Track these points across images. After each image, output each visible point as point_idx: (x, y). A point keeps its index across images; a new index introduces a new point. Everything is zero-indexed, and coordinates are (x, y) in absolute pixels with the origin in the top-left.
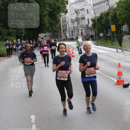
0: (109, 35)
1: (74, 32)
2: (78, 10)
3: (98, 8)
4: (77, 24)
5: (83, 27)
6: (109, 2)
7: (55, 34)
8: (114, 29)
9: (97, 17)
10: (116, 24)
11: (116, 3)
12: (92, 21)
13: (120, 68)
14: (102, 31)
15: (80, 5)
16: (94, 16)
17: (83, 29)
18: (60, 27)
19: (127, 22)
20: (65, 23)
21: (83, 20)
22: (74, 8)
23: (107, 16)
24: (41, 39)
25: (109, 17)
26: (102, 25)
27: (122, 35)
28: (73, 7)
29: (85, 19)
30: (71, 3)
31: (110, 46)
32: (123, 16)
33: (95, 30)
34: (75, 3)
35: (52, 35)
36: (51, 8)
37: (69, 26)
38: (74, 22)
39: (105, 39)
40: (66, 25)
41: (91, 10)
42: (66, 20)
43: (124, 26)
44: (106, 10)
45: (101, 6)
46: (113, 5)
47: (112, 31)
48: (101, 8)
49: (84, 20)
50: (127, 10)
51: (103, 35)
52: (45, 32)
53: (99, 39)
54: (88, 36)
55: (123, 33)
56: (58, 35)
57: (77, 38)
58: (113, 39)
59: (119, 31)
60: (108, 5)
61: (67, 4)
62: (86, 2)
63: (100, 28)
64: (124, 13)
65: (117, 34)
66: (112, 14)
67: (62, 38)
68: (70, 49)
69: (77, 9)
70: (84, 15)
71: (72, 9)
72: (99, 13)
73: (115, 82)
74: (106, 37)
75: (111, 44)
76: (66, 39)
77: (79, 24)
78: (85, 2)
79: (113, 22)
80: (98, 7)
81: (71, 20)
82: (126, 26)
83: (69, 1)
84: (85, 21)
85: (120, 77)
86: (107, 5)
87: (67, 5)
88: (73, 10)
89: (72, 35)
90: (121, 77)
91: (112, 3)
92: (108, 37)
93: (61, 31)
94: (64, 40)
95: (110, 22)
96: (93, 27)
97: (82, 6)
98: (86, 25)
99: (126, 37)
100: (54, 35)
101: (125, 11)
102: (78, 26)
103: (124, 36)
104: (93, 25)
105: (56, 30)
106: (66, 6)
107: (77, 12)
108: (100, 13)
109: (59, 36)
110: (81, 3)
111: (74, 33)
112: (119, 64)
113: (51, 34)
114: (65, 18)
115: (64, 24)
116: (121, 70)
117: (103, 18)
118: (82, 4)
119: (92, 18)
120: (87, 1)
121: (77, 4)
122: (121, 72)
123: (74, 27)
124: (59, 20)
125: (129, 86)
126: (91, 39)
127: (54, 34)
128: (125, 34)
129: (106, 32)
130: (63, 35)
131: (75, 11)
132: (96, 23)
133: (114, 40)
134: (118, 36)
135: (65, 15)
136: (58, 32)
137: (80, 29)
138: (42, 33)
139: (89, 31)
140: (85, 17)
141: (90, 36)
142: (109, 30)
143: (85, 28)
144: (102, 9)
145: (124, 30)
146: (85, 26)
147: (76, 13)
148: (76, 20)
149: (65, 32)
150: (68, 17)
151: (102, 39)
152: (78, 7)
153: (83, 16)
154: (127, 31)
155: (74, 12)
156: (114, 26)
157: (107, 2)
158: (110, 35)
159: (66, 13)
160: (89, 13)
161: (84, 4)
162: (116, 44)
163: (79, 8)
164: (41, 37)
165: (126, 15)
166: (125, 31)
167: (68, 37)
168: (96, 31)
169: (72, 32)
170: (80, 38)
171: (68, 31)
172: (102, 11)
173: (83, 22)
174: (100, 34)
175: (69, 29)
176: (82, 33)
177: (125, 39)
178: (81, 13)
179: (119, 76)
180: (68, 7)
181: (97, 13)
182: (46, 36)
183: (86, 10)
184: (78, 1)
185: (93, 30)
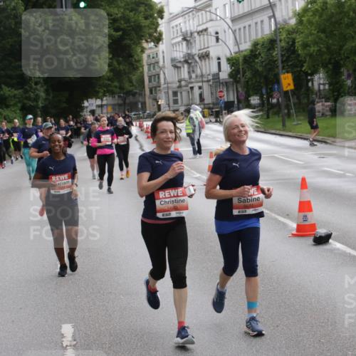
0: (274, 101)
1: (181, 93)
2: (192, 34)
3: (245, 27)
4: (189, 72)
5: (205, 79)
6: (275, 10)
7: (127, 101)
8: (289, 84)
9: (242, 51)
10: (295, 70)
11: (294, 12)
12: (229, 63)
13: (305, 191)
14: (257, 91)
15: (196, 19)
16: (234, 49)
17: (205, 86)
18: (143, 82)
19: (325, 66)
20: (154, 69)
21: (205, 61)
22: (178, 28)
23: (269, 50)
24: (89, 114)
25: (277, 53)
26: (256, 73)
28: (176, 26)
29: (209, 58)
30: (171, 14)
31: (278, 132)
32: (313, 49)
33: (237, 89)
34: (185, 13)
35: (120, 102)
36: (117, 30)
37: (165, 79)
38: (180, 67)
40: (159, 75)
41: (225, 32)
42: (158, 63)
43: (316, 77)
44: (267, 32)
45: (255, 21)
46: (287, 18)
47: (282, 89)
48: (253, 27)
49: (207, 60)
50: (323, 31)
51: (258, 102)
52: (101, 94)
54: (217, 104)
55: (314, 96)
56: (136, 104)
57: (188, 111)
58: (286, 111)
59: (303, 90)
60: (273, 20)
61: (162, 18)
62: (213, 11)
63: (250, 83)
64: (317, 40)
65: (298, 98)
66: (283, 44)
67: (148, 112)
69: (189, 32)
70: (208, 47)
71: (175, 30)
72: (248, 40)
73: (292, 230)
74: (266, 105)
75: (280, 125)
77: (193, 71)
78: (210, 12)
79: (288, 65)
80: (246, 24)
81: (173, 60)
82: (321, 75)
83: (165, 9)
84: (209, 63)
85: (305, 216)
86: (270, 18)
87: (159, 20)
88: (177, 33)
89: (176, 102)
90: (309, 214)
91: (284, 14)
92: (273, 106)
93: (145, 92)
94: (153, 116)
95: (277, 67)
96: (231, 80)
97: (201, 23)
98: (214, 75)
99: (323, 105)
100: (125, 103)
101: (320, 34)
102: (190, 77)
104: (231, 75)
105: (131, 88)
106: (158, 23)
107: (188, 39)
108: (250, 41)
109: (140, 106)
110: (200, 13)
111: (179, 98)
112: (304, 180)
113: (116, 100)
114: (155, 56)
115: (153, 72)
116: (307, 196)
117: (260, 54)
118: (202, 17)
119: (228, 55)
120: (216, 9)
121: (189, 16)
122: (309, 203)
123: (180, 81)
124: (139, 61)
125: (330, 241)
126: (226, 112)
127: (125, 99)
128: (320, 98)
129: (267, 93)
130: (149, 102)
131: (183, 35)
132: (241, 67)
133: (289, 115)
134: (300, 103)
135: (156, 46)
136: (137, 96)
137: (196, 86)
138: (92, 98)
139: (221, 92)
140: (209, 54)
141: (223, 105)
142: (276, 86)
143: (211, 83)
144: (256, 30)
145: (316, 87)
146: (210, 77)
147: (184, 43)
148: (186, 61)
149: (156, 93)
150: (163, 52)
152: (190, 26)
153: (205, 50)
154: (324, 89)
155: (180, 39)
156: (290, 75)
157: (270, 11)
158: (278, 99)
159: (158, 43)
160: (220, 41)
161: (206, 18)
162: (295, 125)
163: (194, 29)
164: (89, 109)
165: (322, 46)
166: (319, 90)
167: (164, 108)
168: (240, 89)
169: (175, 94)
170: (196, 110)
171: (163, 93)
172: (257, 34)
173: (206, 65)
174: (251, 98)
175: (166, 86)
176: (201, 95)
177: (319, 112)
178: (200, 41)
179: (302, 214)
180: (164, 25)
181: (243, 41)
182: (104, 105)
183: (213, 34)
184: (190, 8)
185: (231, 89)
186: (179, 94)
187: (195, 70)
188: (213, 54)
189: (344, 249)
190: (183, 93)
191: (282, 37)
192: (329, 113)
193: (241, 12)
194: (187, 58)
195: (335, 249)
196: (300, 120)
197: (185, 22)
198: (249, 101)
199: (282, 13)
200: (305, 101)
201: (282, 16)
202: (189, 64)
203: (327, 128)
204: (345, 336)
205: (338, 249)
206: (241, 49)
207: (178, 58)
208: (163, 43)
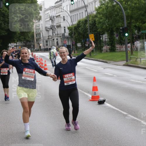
0: (87, 45)
1: (49, 41)
2: (54, 17)
3: (75, 15)
4: (52, 33)
5: (59, 36)
6: (87, 8)
7: (27, 44)
8: (93, 38)
9: (74, 25)
10: (95, 33)
12: (69, 29)
13: (95, 82)
14: (80, 41)
15: (55, 11)
16: (71, 24)
17: (59, 38)
18: (34, 36)
19: (107, 31)
22: (48, 15)
23: (85, 24)
25: (88, 25)
26: (79, 34)
27: (102, 45)
28: (47, 14)
29: (61, 27)
30: (45, 9)
31: (88, 58)
34: (51, 8)
35: (24, 44)
37: (43, 35)
38: (49, 31)
39: (83, 50)
40: (40, 34)
41: (67, 16)
42: (40, 29)
43: (104, 36)
44: (84, 17)
45: (79, 12)
46: (92, 11)
48: (79, 14)
49: (60, 28)
51: (81, 45)
52: (16, 41)
53: (77, 49)
56: (31, 45)
61: (41, 10)
62: (62, 8)
65: (97, 44)
66: (90, 22)
67: (35, 49)
68: (42, 61)
69: (52, 16)
72: (76, 20)
73: (90, 98)
74: (84, 47)
75: (89, 55)
76: (40, 50)
79: (92, 31)
80: (76, 13)
81: (46, 28)
82: (106, 35)
83: (43, 7)
84: (61, 30)
85: (95, 93)
86: (85, 11)
88: (48, 17)
89: (47, 45)
90: (97, 92)
93: (34, 40)
94: (37, 51)
95: (88, 31)
96: (70, 36)
98: (63, 34)
99: (106, 47)
100: (26, 45)
102: (53, 35)
103: (104, 46)
104: (69, 34)
105: (29, 39)
106: (39, 12)
107: (52, 19)
109: (32, 46)
110: (57, 9)
111: (48, 43)
112: (94, 78)
113: (23, 44)
114: (39, 26)
115: (38, 32)
116: (96, 84)
117: (81, 26)
119: (69, 26)
120: (63, 7)
121: (53, 10)
122: (97, 87)
123: (49, 36)
125: (105, 103)
128: (105, 44)
129: (84, 42)
130: (36, 44)
132: (73, 31)
134: (97, 46)
135: (39, 22)
136: (31, 42)
137: (55, 38)
138: (12, 43)
139: (65, 41)
140: (61, 25)
142: (88, 39)
143: (61, 37)
144: (80, 16)
146: (61, 35)
147: (51, 21)
148: (51, 28)
149: (39, 41)
150: (42, 24)
151: (80, 50)
152: (53, 13)
153: (59, 24)
154: (107, 41)
155: (49, 19)
156: (93, 35)
157: (85, 9)
158: (89, 45)
159: (39, 20)
160: (65, 20)
161: (60, 10)
162: (95, 55)
163: (54, 15)
166: (105, 41)
167: (42, 48)
168: (73, 40)
169: (47, 41)
171: (42, 41)
172: (80, 18)
173: (59, 30)
174: (78, 44)
175: (43, 38)
176: (57, 42)
177: (105, 50)
178: (57, 20)
179: (94, 92)
180: (42, 13)
181: (74, 20)
182: (18, 46)
183: (62, 17)
184: (53, 7)
185: (69, 40)
186: (48, 42)
187: (55, 32)
188: (62, 25)
189: (110, 106)
190: (50, 41)
191: (90, 19)
192: (109, 51)
193: (74, 9)
194: (52, 27)
195: (107, 106)
196: (97, 53)
197: (51, 12)
198: (76, 45)
199: (90, 9)
200: (99, 45)
201: (91, 10)
202: (53, 29)
203: (108, 57)
204: (107, 142)
205: (108, 106)
206: (73, 24)
207: (48, 27)
208: (42, 21)
